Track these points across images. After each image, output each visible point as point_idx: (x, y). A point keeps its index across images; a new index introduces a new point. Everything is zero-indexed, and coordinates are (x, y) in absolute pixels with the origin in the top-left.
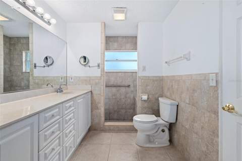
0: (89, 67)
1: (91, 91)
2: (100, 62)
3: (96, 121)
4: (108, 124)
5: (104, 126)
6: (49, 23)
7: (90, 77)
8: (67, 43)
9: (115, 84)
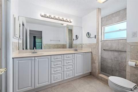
0: (91, 38)
1: (92, 52)
2: (96, 34)
3: (94, 71)
4: (101, 75)
5: (98, 75)
6: (71, 22)
7: (91, 44)
8: (82, 28)
9: (117, 49)
